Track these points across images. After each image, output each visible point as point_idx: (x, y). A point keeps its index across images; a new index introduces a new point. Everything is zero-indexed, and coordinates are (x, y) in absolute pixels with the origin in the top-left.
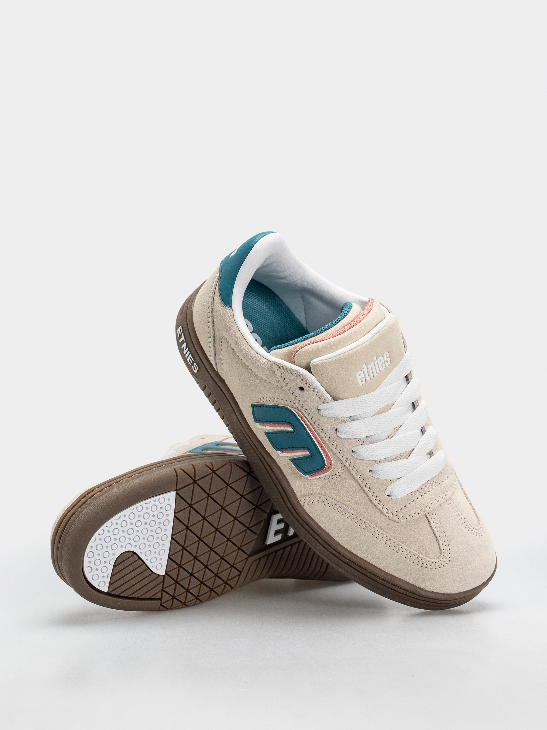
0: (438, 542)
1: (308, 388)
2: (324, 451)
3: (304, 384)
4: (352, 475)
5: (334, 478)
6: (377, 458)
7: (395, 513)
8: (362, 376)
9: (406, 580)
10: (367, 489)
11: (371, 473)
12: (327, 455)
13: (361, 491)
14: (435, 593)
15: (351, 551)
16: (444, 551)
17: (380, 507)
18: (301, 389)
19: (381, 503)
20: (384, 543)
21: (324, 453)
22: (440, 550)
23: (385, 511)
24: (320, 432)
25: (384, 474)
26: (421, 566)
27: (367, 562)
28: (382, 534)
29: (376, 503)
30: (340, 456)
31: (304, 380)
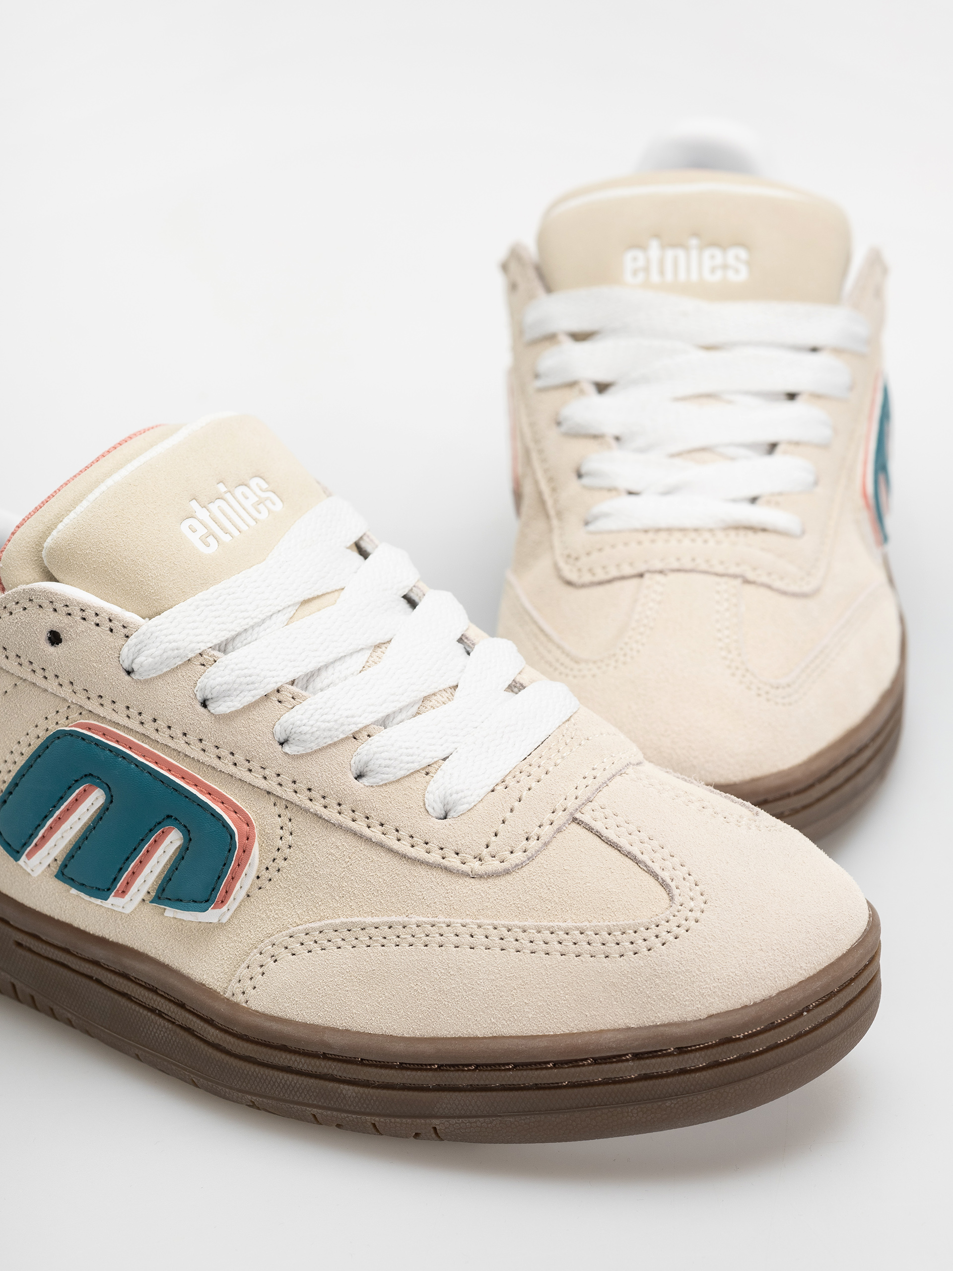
0: (646, 866)
1: (66, 620)
2: (210, 793)
3: (53, 615)
4: (317, 816)
5: (281, 863)
6: (353, 726)
7: (485, 852)
8: (202, 531)
9: (616, 1026)
10: (375, 833)
11: (364, 781)
12: (224, 801)
13: (362, 847)
14: (718, 1015)
15: (429, 1036)
16: (674, 883)
17: (435, 857)
18: (55, 638)
19: (433, 846)
20: (498, 950)
21: (214, 800)
22: (663, 884)
23: (453, 862)
24: (170, 740)
25: (396, 759)
26: (631, 953)
27: (484, 1038)
28: (479, 927)
29: (419, 852)
30: (257, 780)
31: (46, 604)
